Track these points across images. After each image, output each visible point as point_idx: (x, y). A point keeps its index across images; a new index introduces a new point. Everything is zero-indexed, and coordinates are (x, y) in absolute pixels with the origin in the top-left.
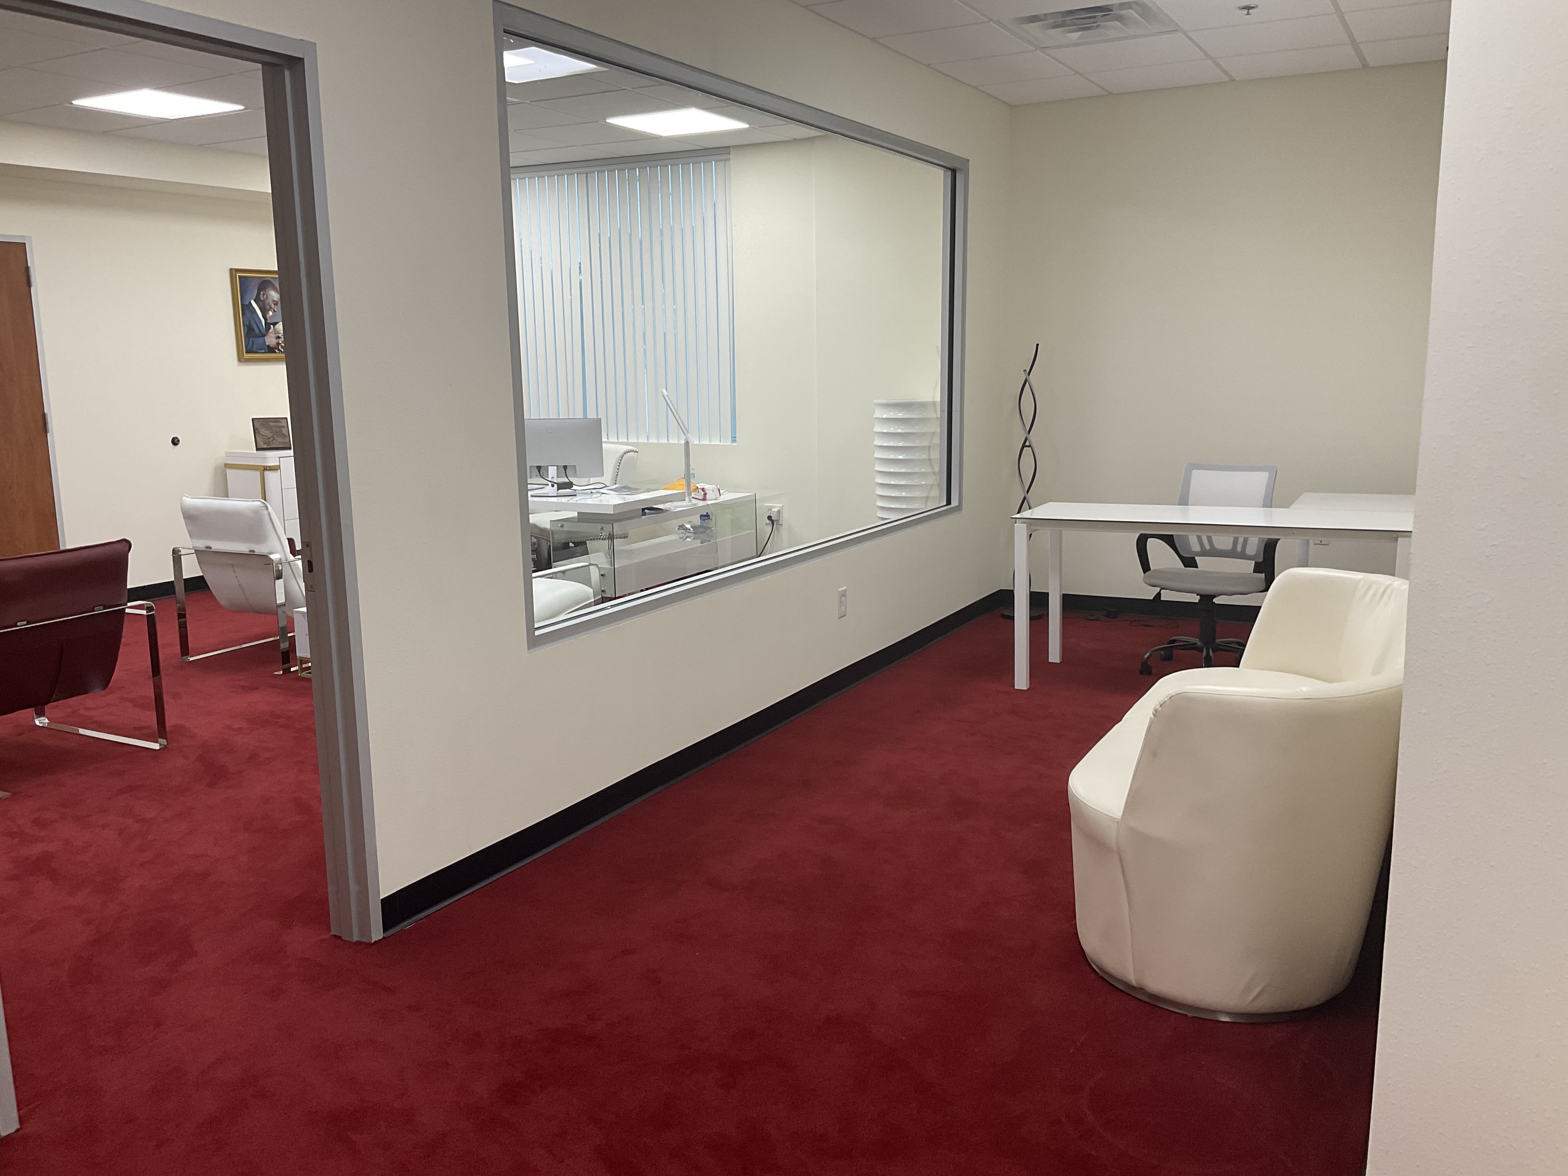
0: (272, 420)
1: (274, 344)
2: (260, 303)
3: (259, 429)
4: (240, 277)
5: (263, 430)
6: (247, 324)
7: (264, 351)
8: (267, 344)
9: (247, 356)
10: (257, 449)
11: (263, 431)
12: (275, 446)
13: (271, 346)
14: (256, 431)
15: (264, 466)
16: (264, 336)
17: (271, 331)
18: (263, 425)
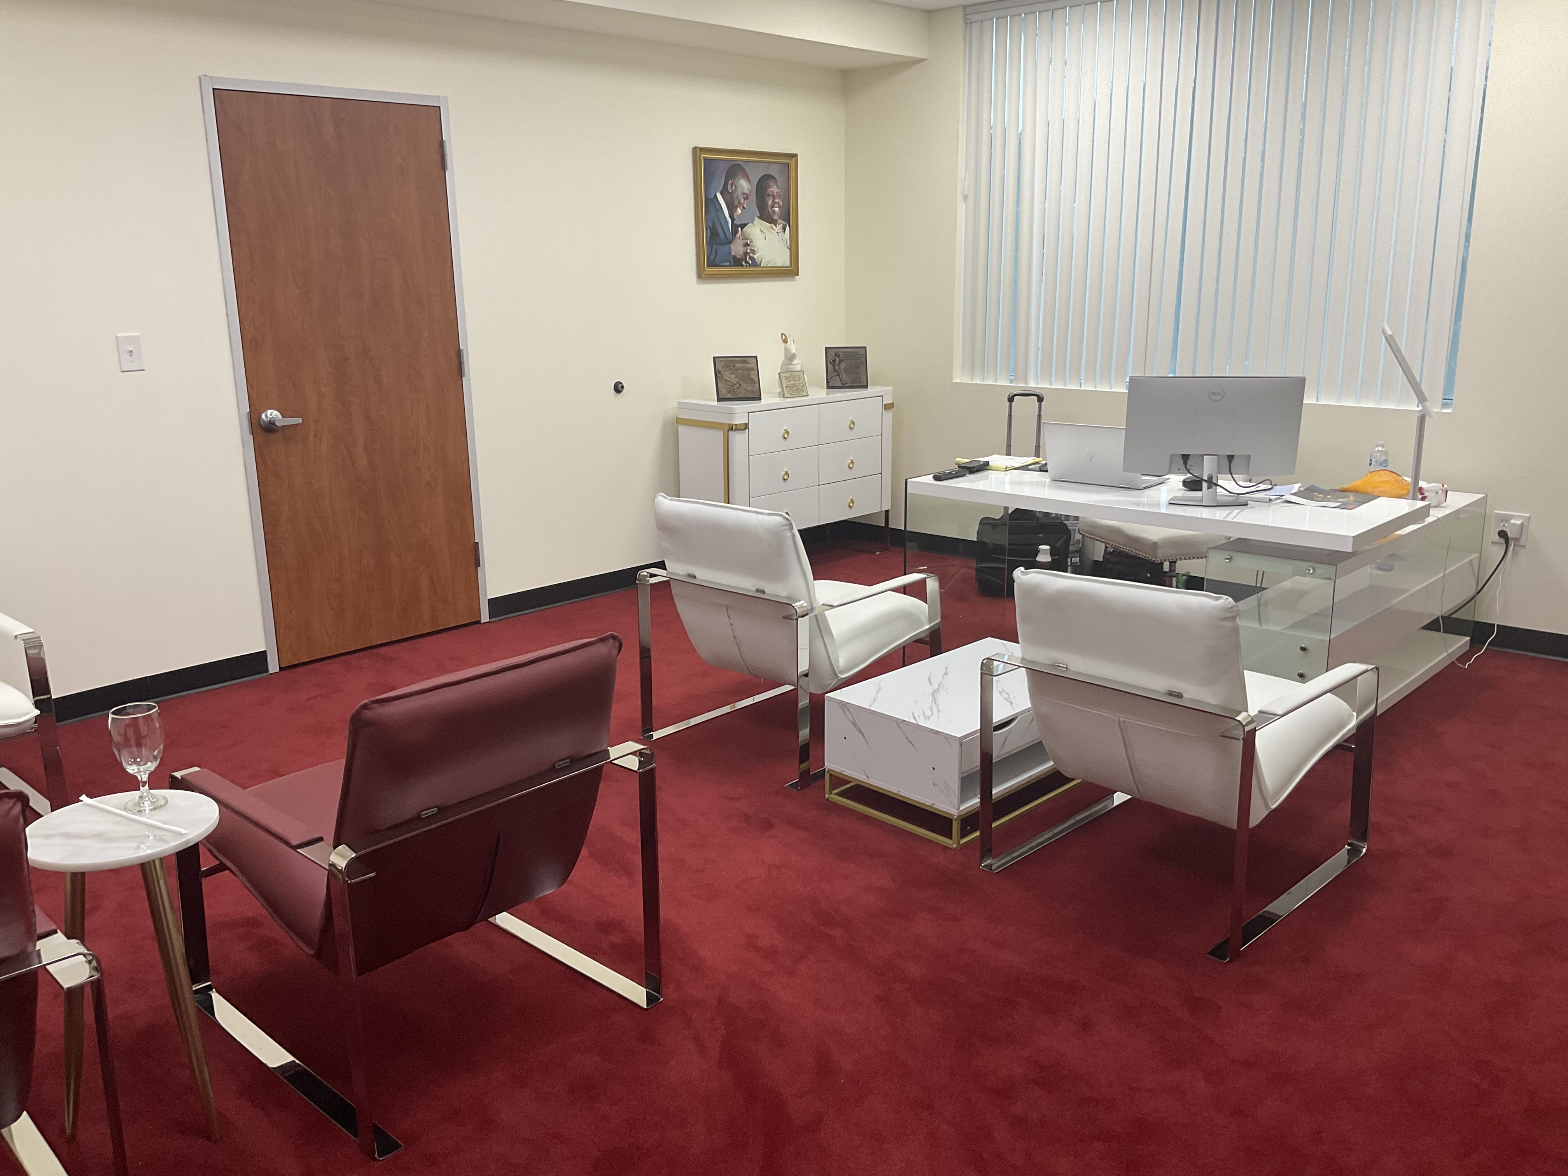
0: (738, 359)
1: (741, 253)
2: (728, 196)
3: (722, 372)
4: (705, 159)
5: (727, 373)
6: (711, 226)
7: (728, 264)
8: (733, 254)
9: (708, 270)
10: (719, 400)
11: (727, 375)
12: (741, 395)
13: (738, 257)
14: (718, 375)
15: (729, 424)
16: (730, 242)
17: (738, 235)
18: (727, 366)
